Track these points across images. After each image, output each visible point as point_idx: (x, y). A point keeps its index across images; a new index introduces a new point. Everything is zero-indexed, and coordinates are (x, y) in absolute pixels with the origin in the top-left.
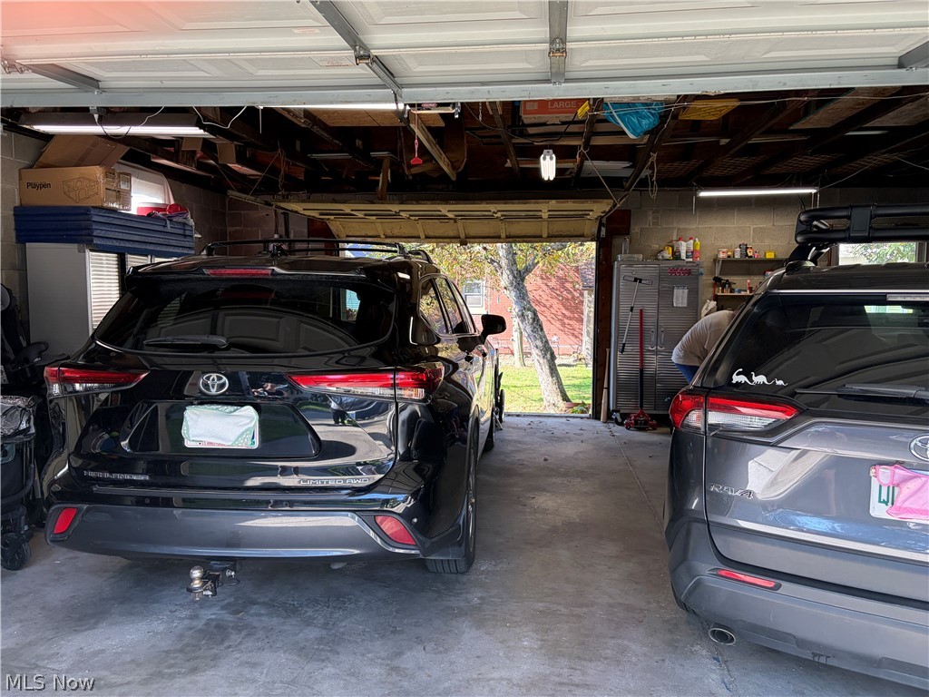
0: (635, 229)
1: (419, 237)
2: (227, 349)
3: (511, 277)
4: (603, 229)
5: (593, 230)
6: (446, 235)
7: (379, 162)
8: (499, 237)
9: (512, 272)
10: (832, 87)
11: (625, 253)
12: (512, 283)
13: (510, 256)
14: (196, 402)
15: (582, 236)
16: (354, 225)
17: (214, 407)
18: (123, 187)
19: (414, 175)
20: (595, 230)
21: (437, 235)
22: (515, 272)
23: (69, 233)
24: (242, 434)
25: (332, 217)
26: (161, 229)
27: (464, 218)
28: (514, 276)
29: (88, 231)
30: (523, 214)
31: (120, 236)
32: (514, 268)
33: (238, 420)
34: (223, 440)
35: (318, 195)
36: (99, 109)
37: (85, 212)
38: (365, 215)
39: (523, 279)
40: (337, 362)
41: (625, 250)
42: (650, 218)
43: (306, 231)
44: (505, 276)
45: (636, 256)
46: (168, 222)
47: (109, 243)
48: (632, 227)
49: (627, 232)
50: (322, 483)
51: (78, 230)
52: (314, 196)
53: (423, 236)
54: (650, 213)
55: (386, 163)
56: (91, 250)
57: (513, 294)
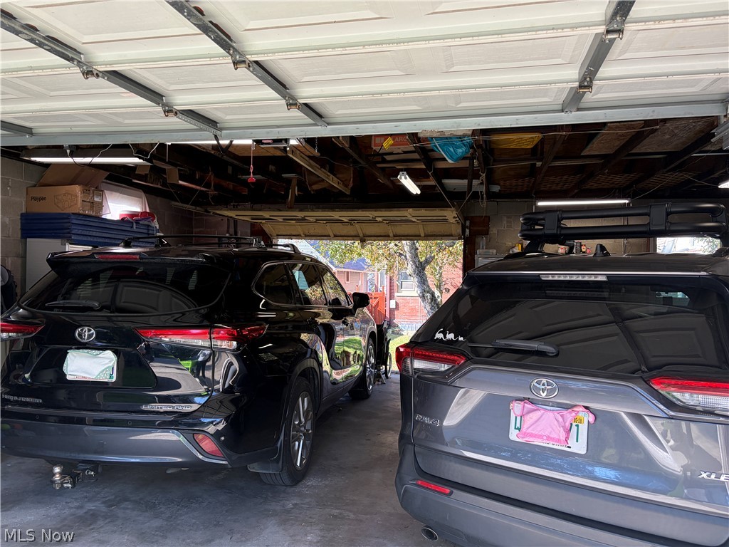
0: (493, 231)
1: (330, 236)
2: (100, 310)
3: (414, 267)
4: (467, 231)
5: (458, 231)
6: (348, 234)
7: (289, 181)
8: (389, 236)
9: (414, 262)
10: (512, 126)
11: (483, 249)
12: (415, 271)
13: (413, 251)
14: (73, 347)
15: (451, 235)
16: (280, 227)
17: (86, 351)
18: (96, 199)
19: (317, 191)
20: (460, 231)
21: (342, 234)
22: (417, 263)
23: (55, 231)
24: (103, 370)
25: (264, 221)
26: (129, 229)
27: (360, 222)
28: (416, 266)
29: (68, 231)
30: (399, 219)
31: (94, 234)
32: (417, 260)
33: (101, 360)
34: (90, 374)
35: (260, 205)
36: (70, 147)
37: (67, 217)
38: (284, 219)
39: (424, 269)
40: (174, 320)
41: (483, 247)
42: (505, 222)
43: (249, 231)
44: (410, 266)
45: (491, 251)
46: (135, 224)
47: (85, 238)
48: (491, 229)
49: (486, 233)
50: (158, 408)
51: (62, 229)
52: (255, 206)
53: (332, 236)
54: (505, 218)
55: (294, 182)
56: (71, 244)
57: (416, 280)
